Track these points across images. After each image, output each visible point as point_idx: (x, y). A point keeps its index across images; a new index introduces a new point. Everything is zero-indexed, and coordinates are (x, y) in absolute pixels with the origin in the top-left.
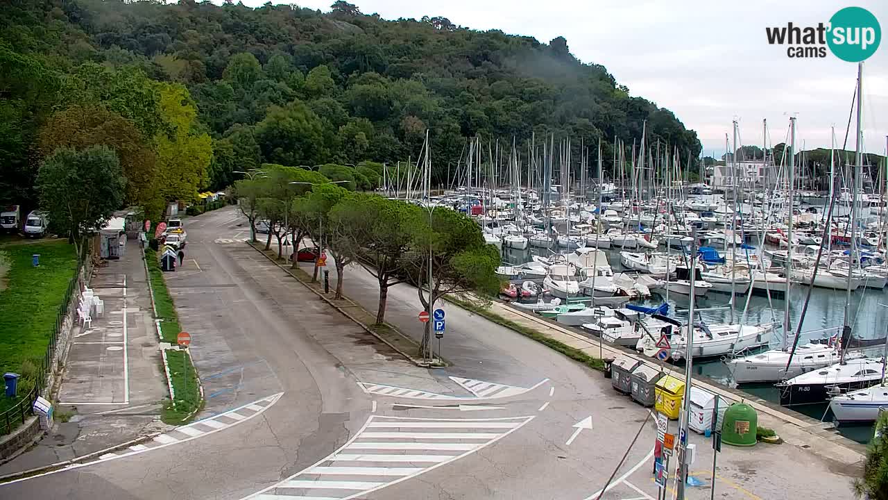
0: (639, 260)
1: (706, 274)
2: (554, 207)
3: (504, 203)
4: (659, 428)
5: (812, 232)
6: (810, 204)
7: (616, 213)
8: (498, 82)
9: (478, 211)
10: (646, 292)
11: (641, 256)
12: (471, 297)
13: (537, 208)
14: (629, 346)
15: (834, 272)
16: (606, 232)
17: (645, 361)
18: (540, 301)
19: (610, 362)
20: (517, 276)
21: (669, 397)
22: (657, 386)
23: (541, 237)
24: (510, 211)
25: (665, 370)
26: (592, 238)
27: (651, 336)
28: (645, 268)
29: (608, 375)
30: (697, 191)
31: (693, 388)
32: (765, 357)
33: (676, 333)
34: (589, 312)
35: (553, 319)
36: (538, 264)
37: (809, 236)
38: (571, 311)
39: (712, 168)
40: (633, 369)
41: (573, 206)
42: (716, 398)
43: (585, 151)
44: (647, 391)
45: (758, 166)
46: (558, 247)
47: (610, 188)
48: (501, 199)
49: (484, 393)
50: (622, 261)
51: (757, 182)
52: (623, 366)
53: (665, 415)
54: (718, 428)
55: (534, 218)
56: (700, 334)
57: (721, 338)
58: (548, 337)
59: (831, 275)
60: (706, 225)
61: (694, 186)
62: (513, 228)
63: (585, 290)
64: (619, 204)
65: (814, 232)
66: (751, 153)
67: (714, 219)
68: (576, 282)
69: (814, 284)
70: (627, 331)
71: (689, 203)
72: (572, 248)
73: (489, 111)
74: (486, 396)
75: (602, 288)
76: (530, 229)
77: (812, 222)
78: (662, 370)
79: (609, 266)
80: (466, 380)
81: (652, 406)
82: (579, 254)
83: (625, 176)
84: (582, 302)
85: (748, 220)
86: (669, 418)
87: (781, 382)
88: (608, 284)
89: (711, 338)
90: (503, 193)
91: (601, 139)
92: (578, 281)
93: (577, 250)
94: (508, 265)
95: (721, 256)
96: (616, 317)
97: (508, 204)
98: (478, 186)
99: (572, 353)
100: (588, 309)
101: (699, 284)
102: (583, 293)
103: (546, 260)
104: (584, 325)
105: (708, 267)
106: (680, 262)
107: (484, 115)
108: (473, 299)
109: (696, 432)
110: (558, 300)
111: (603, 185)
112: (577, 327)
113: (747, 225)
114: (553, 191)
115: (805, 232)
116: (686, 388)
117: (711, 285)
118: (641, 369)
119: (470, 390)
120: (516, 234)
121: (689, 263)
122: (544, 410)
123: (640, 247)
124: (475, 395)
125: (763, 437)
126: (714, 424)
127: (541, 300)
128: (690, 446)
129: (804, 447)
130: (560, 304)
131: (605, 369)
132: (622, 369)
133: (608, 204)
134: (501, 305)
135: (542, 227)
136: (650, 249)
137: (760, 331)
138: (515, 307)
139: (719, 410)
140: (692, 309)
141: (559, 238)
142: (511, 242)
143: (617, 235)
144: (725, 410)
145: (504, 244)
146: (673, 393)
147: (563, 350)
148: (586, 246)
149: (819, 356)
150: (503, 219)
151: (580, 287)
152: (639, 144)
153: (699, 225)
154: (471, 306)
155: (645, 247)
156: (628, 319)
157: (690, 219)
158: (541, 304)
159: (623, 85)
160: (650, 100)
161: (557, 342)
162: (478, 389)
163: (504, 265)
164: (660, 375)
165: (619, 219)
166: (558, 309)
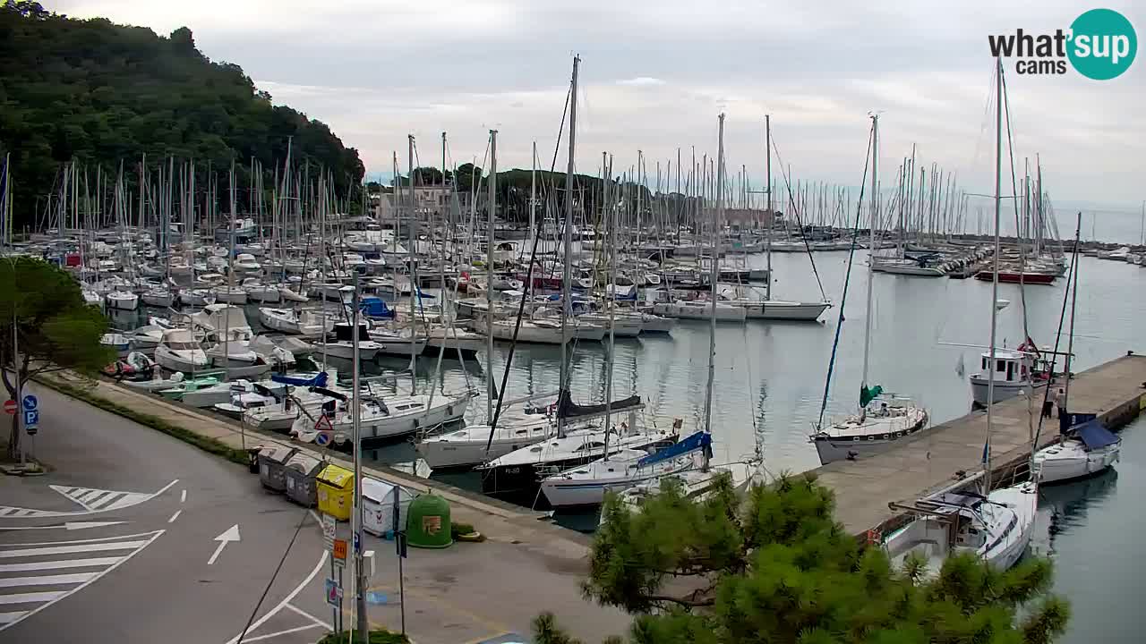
0: (285, 317)
1: (371, 332)
2: (174, 252)
3: (108, 249)
4: (325, 533)
5: (507, 275)
6: (504, 239)
7: (252, 257)
8: (100, 89)
9: (74, 261)
10: (291, 359)
11: (288, 312)
12: (71, 377)
13: (153, 254)
14: (281, 430)
15: (538, 322)
16: (241, 283)
17: (300, 448)
18: (156, 378)
19: (255, 452)
20: (128, 345)
21: (336, 493)
22: (319, 479)
23: (158, 292)
24: (117, 259)
25: (327, 458)
26: (223, 291)
27: (309, 415)
28: (294, 328)
29: (255, 469)
30: (360, 227)
31: (364, 479)
32: (465, 433)
33: (342, 410)
34: (223, 387)
35: (177, 399)
36: (156, 328)
37: (503, 278)
38: (200, 387)
39: (379, 197)
40: (287, 459)
41: (199, 250)
42: (396, 490)
43: (213, 176)
44: (307, 487)
45: (436, 192)
46: (179, 304)
47: (248, 224)
48: (106, 243)
49: (95, 505)
50: (263, 319)
51: (436, 213)
52: (273, 457)
53: (332, 516)
54: (402, 527)
55: (147, 268)
56: (371, 410)
57: (401, 413)
58: (173, 425)
59: (535, 326)
60: (371, 270)
61: (356, 219)
62: (118, 281)
63: (214, 359)
64: (257, 246)
65: (509, 274)
66: (428, 177)
67: (381, 262)
68: (201, 351)
69: (517, 339)
70: (273, 411)
71: (348, 242)
72: (199, 306)
73: (91, 127)
74: (98, 508)
75: (236, 356)
76: (142, 281)
77: (508, 262)
78: (324, 458)
79: (249, 327)
80: (71, 488)
81: (315, 507)
82: (209, 312)
83: (264, 209)
84: (211, 376)
85: (425, 262)
86: (337, 520)
87: (482, 463)
88: (243, 350)
89: (388, 414)
90: (107, 235)
91: (236, 162)
92: (204, 349)
93: (207, 307)
94: (116, 332)
95: (390, 308)
96: (255, 392)
97: (115, 251)
98: (75, 227)
99: (205, 445)
100: (222, 384)
101: (364, 345)
102: (212, 364)
103: (165, 322)
104: (217, 405)
105: (374, 323)
106: (338, 318)
107: (82, 132)
108: (72, 378)
109: (374, 535)
110: (179, 375)
111: (238, 221)
112: (209, 409)
113: (425, 267)
114: (173, 231)
115: (498, 274)
116: (356, 481)
117: (381, 346)
118: (297, 458)
119: (78, 501)
120: (124, 290)
121: (351, 319)
122: (174, 521)
123: (286, 300)
124: (85, 509)
125: (459, 534)
126: (396, 523)
127: (159, 376)
128: (368, 553)
129: (513, 543)
130: (183, 380)
131: (250, 461)
132: (273, 461)
133: (243, 247)
134: (110, 385)
135: (159, 280)
136: (299, 302)
137: (450, 401)
138: (128, 387)
139: (401, 504)
140: (357, 378)
141: (181, 292)
142: (117, 301)
143: (255, 287)
144: (408, 504)
145: (108, 302)
146: (340, 488)
147: (194, 440)
148: (217, 302)
149: (535, 430)
150: (106, 270)
151: (208, 357)
152: (282, 165)
153: (361, 270)
154: (71, 389)
155: (293, 301)
156: (272, 395)
157: (351, 262)
158: (158, 382)
159: (264, 90)
160: (299, 110)
161: (186, 431)
162: (88, 500)
163: (111, 332)
164: (322, 465)
165: (258, 266)
166: (182, 387)
